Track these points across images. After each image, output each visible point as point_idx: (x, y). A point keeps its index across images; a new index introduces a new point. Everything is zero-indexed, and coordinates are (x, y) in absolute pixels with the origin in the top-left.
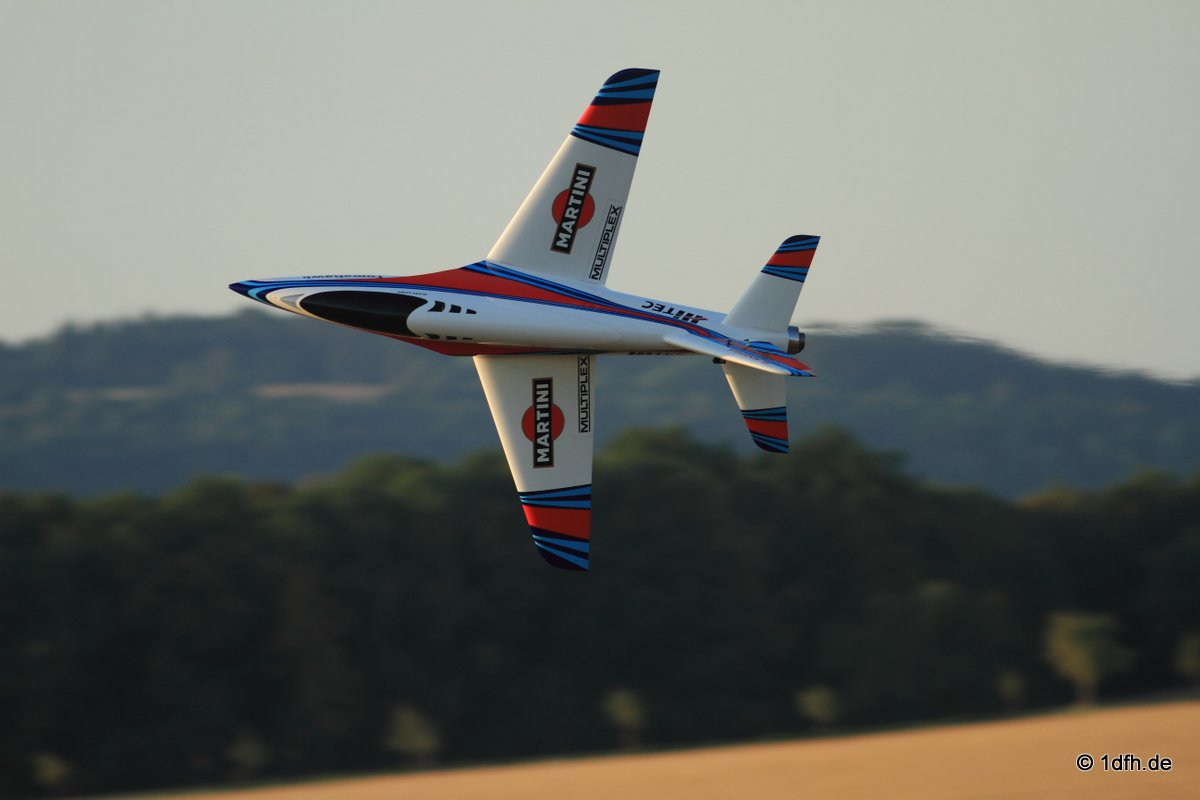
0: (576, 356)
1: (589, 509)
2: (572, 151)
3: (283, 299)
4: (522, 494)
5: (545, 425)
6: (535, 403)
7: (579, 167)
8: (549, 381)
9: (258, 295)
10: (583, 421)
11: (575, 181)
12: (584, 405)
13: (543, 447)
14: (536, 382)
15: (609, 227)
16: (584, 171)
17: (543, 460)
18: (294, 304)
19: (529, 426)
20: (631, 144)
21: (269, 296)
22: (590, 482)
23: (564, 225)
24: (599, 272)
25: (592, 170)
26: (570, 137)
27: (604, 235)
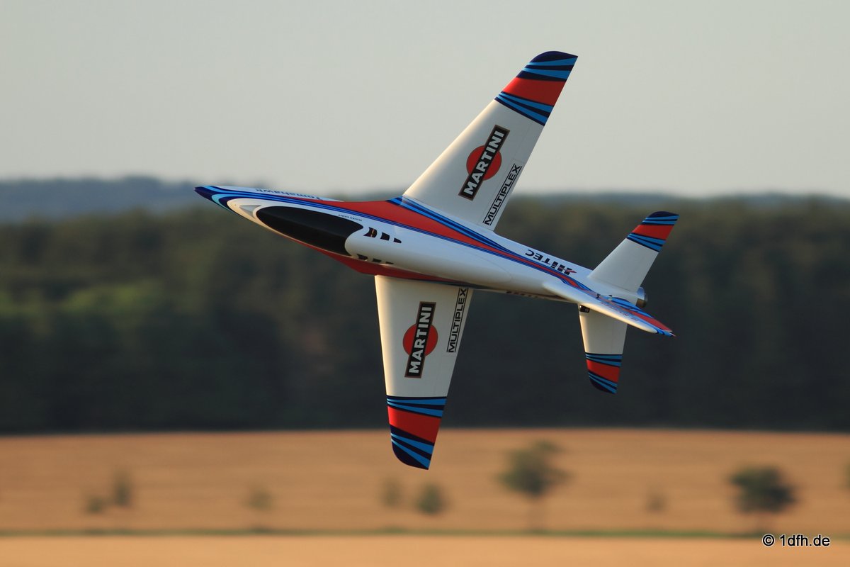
0: (458, 287)
1: (440, 417)
2: (494, 114)
3: (242, 208)
4: (390, 397)
5: (422, 342)
6: (418, 323)
7: (497, 128)
8: (432, 305)
9: (221, 200)
10: (452, 343)
11: (490, 139)
12: (455, 330)
13: (416, 360)
14: (423, 305)
15: (508, 182)
16: (500, 132)
17: (413, 372)
18: (251, 213)
19: (409, 342)
20: (540, 114)
21: (230, 203)
22: (446, 395)
23: (474, 176)
24: (492, 218)
25: (506, 132)
26: (494, 102)
27: (503, 188)
